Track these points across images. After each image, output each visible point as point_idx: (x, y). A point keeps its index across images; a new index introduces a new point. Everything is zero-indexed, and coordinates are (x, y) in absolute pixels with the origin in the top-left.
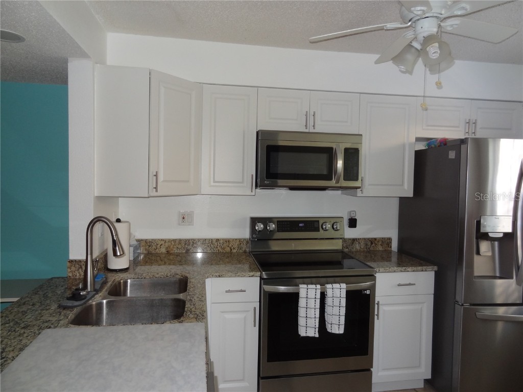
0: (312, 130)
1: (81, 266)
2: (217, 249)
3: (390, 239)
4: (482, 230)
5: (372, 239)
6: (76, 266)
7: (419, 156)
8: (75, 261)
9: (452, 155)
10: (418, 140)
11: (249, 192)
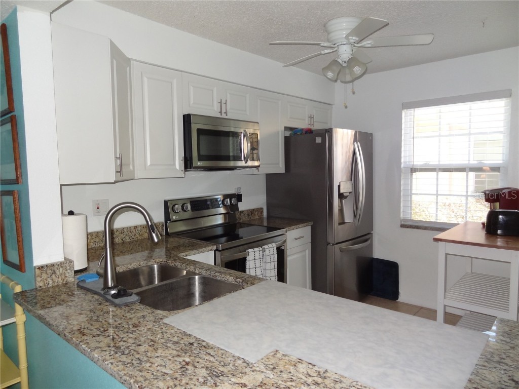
0: (224, 116)
1: (54, 271)
2: (136, 237)
3: (262, 209)
4: (341, 192)
5: (252, 210)
6: (48, 272)
7: (287, 140)
8: (47, 266)
9: (318, 140)
10: (286, 128)
11: (182, 174)
